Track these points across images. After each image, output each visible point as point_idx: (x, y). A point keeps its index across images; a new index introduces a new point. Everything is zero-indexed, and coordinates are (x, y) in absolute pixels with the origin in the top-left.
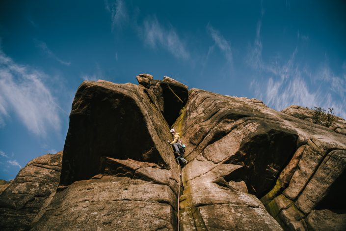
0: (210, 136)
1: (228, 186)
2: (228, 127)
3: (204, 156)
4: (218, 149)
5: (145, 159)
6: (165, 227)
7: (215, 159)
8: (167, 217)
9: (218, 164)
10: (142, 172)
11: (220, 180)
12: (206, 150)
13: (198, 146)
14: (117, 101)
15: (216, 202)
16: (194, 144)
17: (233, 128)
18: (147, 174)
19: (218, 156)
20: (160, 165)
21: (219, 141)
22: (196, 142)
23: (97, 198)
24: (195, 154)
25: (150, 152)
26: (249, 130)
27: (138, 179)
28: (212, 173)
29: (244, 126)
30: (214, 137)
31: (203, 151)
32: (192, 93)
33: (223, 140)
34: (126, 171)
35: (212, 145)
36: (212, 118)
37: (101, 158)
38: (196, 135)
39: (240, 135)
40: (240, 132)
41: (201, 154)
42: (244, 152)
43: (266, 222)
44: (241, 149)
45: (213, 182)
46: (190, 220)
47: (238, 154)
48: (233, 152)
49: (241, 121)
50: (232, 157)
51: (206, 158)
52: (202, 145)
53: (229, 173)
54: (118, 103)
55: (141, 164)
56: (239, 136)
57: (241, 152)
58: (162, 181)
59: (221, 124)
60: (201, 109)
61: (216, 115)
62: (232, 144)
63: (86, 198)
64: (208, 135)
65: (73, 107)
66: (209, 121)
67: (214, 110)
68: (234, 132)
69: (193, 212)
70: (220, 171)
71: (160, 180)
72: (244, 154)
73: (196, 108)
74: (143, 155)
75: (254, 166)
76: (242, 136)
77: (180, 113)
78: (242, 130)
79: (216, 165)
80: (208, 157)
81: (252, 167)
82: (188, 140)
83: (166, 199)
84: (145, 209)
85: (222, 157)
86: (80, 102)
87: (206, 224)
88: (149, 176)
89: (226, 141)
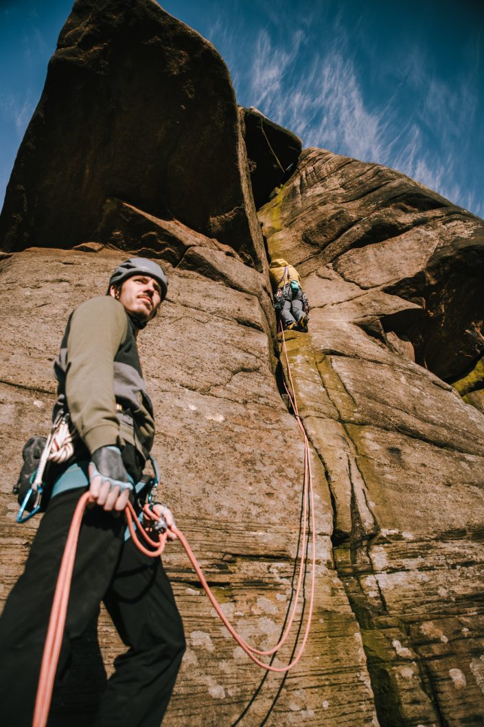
0: (358, 230)
1: (383, 340)
2: (406, 219)
3: (335, 270)
4: (372, 259)
5: (214, 230)
6: (257, 370)
7: (362, 280)
8: (261, 353)
9: (369, 291)
10: (202, 254)
11: (371, 322)
12: (342, 259)
13: (323, 248)
14: (181, 56)
15: (366, 356)
16: (313, 244)
17: (417, 223)
18: (214, 263)
19: (371, 275)
20: (242, 256)
21: (377, 245)
22: (321, 239)
23: (90, 281)
24: (313, 265)
25: (229, 216)
26: (454, 234)
27: (189, 269)
28: (354, 306)
29: (444, 224)
30: (368, 233)
31: (335, 259)
32: (311, 156)
33: (388, 243)
34: (165, 246)
35: (361, 249)
36: (367, 198)
37: (108, 201)
38: (324, 225)
39: (432, 240)
40: (432, 234)
41: (330, 265)
42: (434, 277)
43: (470, 418)
44: (429, 269)
45: (355, 324)
46: (311, 372)
47: (420, 277)
48: (409, 270)
49: (438, 213)
50: (405, 280)
51: (342, 275)
52: (335, 247)
53: (393, 312)
54: (183, 62)
55: (201, 238)
56: (429, 241)
57: (428, 275)
58: (246, 287)
59: (390, 210)
60: (335, 182)
61: (377, 192)
62: (410, 254)
63: (61, 276)
64: (355, 228)
65: (61, 38)
66: (358, 203)
67: (373, 182)
68: (418, 232)
69: (318, 361)
70: (374, 304)
71: (242, 284)
72: (433, 282)
73: (323, 179)
74: (211, 219)
75: (442, 315)
76: (436, 244)
77: (272, 194)
78: (438, 231)
79: (364, 292)
80: (346, 273)
81: (439, 317)
82: (300, 234)
83: (256, 320)
84: (207, 326)
85: (382, 278)
86: (84, 28)
87: (348, 387)
88: (218, 268)
89: (394, 247)
